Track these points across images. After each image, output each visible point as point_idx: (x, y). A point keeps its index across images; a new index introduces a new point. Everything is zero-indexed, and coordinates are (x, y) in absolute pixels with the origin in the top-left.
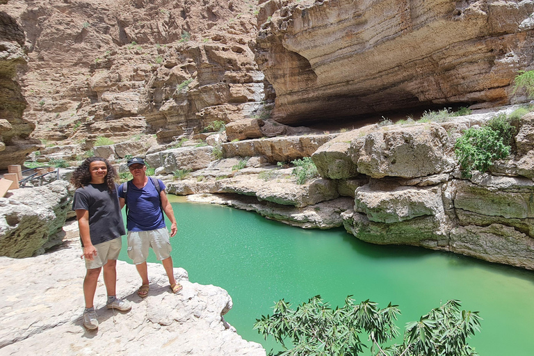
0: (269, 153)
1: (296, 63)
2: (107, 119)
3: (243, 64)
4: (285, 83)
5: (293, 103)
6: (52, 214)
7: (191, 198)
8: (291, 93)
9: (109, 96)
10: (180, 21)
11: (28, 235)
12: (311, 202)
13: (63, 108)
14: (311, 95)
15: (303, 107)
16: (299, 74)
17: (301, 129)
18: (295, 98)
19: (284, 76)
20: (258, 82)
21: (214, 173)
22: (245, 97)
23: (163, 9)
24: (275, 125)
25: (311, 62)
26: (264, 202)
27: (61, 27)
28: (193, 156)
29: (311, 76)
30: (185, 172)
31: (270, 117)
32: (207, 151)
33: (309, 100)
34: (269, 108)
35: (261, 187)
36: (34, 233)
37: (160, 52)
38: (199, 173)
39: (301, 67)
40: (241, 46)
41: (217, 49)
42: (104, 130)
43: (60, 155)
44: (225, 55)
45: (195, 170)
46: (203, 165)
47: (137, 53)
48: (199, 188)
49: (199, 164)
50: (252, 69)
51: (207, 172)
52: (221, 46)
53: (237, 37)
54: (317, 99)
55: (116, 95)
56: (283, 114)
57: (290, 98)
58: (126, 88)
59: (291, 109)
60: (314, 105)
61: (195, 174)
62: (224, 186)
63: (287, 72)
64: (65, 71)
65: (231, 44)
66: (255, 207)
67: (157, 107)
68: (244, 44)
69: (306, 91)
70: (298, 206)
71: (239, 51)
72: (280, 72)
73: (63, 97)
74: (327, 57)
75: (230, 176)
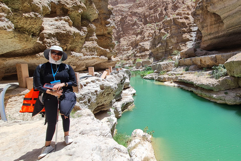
0: (199, 64)
1: (213, 19)
2: (140, 53)
3: (188, 24)
4: (207, 30)
5: (211, 39)
6: (116, 86)
7: (166, 83)
8: (210, 34)
9: (141, 44)
10: (164, 12)
11: (108, 94)
12: (223, 89)
13: (129, 49)
14: (220, 34)
15: (215, 41)
16: (215, 24)
17: (214, 52)
18: (212, 36)
19: (207, 26)
20: (194, 31)
21: (175, 73)
22: (188, 39)
23: (159, 9)
24: (201, 50)
25: (222, 17)
26: (197, 87)
27: (129, 22)
28: (167, 66)
29: (221, 24)
30: (164, 72)
31: (199, 47)
32: (172, 63)
33: (219, 37)
34: (199, 43)
35: (196, 80)
36: (110, 93)
37: (157, 25)
38: (169, 72)
39: (216, 21)
40: (188, 16)
41: (178, 19)
42: (139, 56)
43: (127, 65)
44: (181, 21)
45: (168, 71)
46: (171, 69)
47: (150, 27)
48: (169, 79)
49: (170, 68)
50: (192, 26)
51: (172, 72)
52: (180, 17)
53: (186, 12)
54: (224, 36)
55: (143, 43)
56: (205, 45)
57: (209, 37)
58: (146, 40)
59: (209, 42)
60: (221, 39)
61: (168, 73)
62: (179, 78)
63: (209, 24)
64: (130, 37)
65: (183, 16)
66: (192, 89)
67: (155, 46)
68: (189, 15)
69: (218, 32)
70: (215, 90)
71: (187, 18)
72: (205, 25)
73: (129, 46)
74: (231, 12)
75: (182, 74)
